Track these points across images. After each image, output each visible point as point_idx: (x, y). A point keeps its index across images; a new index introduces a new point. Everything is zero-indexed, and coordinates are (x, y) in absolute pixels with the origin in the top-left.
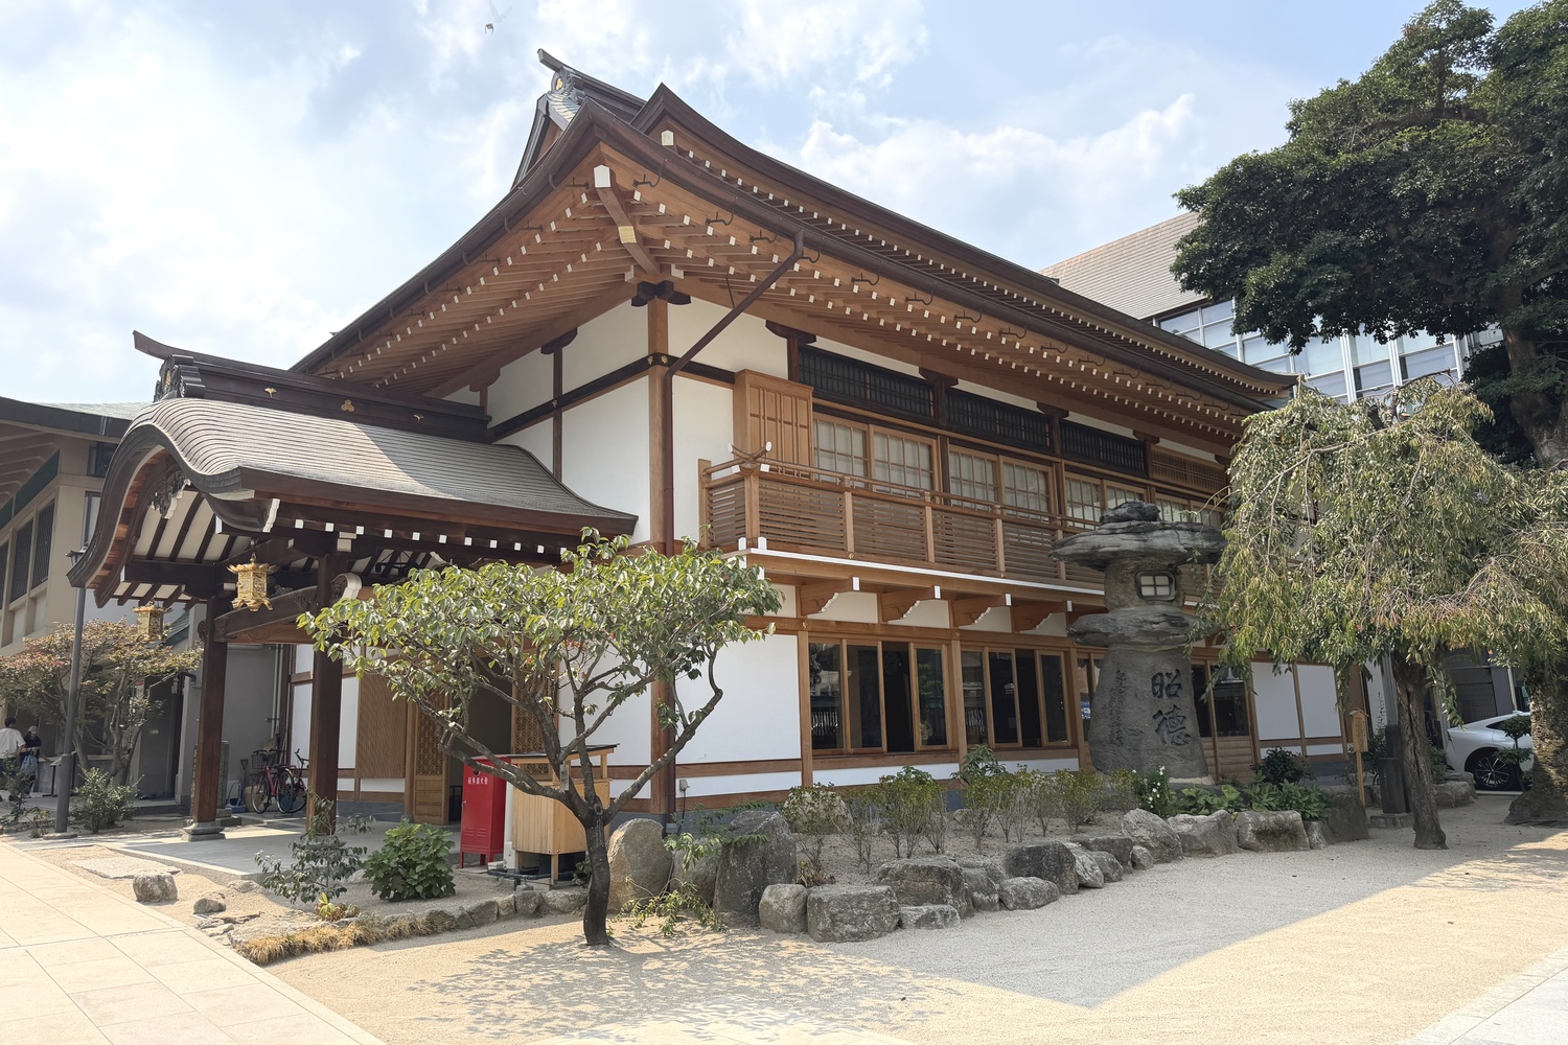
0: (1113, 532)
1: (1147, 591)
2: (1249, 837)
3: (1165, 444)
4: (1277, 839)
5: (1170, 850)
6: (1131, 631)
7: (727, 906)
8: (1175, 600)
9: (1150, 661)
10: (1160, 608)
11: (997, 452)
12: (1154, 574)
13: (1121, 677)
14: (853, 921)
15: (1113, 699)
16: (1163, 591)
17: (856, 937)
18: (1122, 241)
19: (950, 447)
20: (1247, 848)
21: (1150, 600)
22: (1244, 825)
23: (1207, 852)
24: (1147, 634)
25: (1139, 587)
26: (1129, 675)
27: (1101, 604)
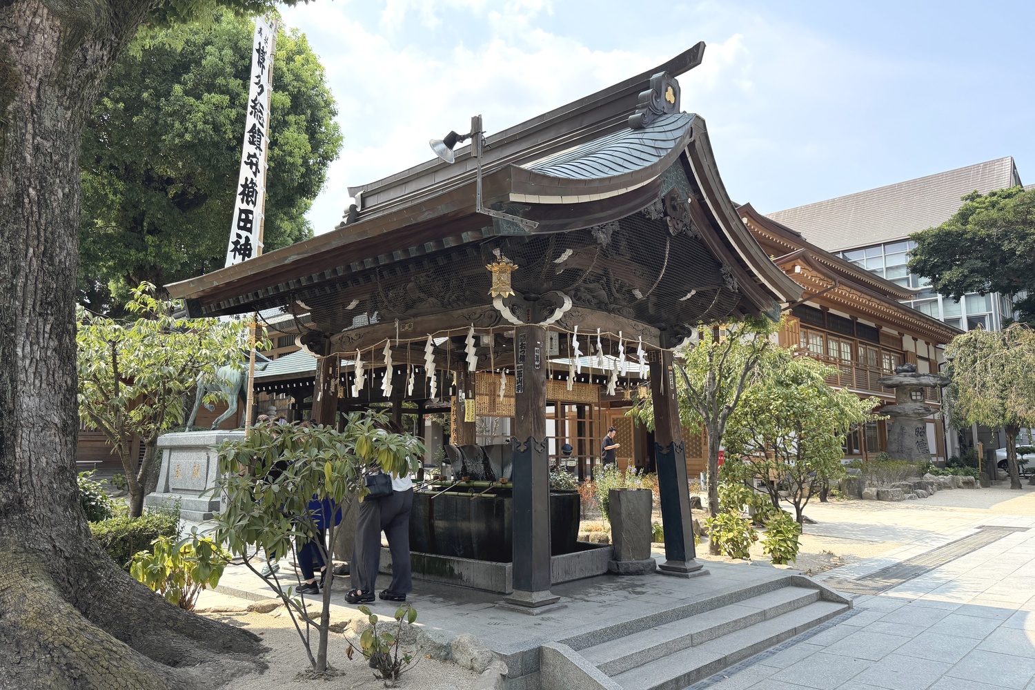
0: (905, 376)
1: (914, 398)
2: (961, 484)
3: (884, 329)
4: (969, 485)
5: (941, 487)
6: (910, 412)
7: (850, 494)
8: (924, 400)
9: (915, 423)
10: (919, 404)
11: (839, 337)
12: (916, 391)
13: (902, 429)
14: (898, 497)
15: (899, 437)
16: (919, 398)
17: (898, 501)
18: (814, 205)
19: (829, 336)
20: (959, 487)
21: (915, 401)
22: (959, 480)
23: (950, 488)
24: (916, 413)
25: (911, 396)
26: (906, 428)
27: (894, 401)
